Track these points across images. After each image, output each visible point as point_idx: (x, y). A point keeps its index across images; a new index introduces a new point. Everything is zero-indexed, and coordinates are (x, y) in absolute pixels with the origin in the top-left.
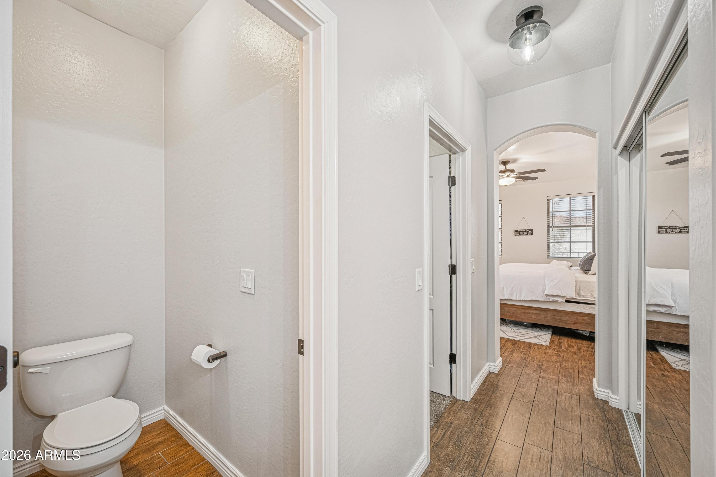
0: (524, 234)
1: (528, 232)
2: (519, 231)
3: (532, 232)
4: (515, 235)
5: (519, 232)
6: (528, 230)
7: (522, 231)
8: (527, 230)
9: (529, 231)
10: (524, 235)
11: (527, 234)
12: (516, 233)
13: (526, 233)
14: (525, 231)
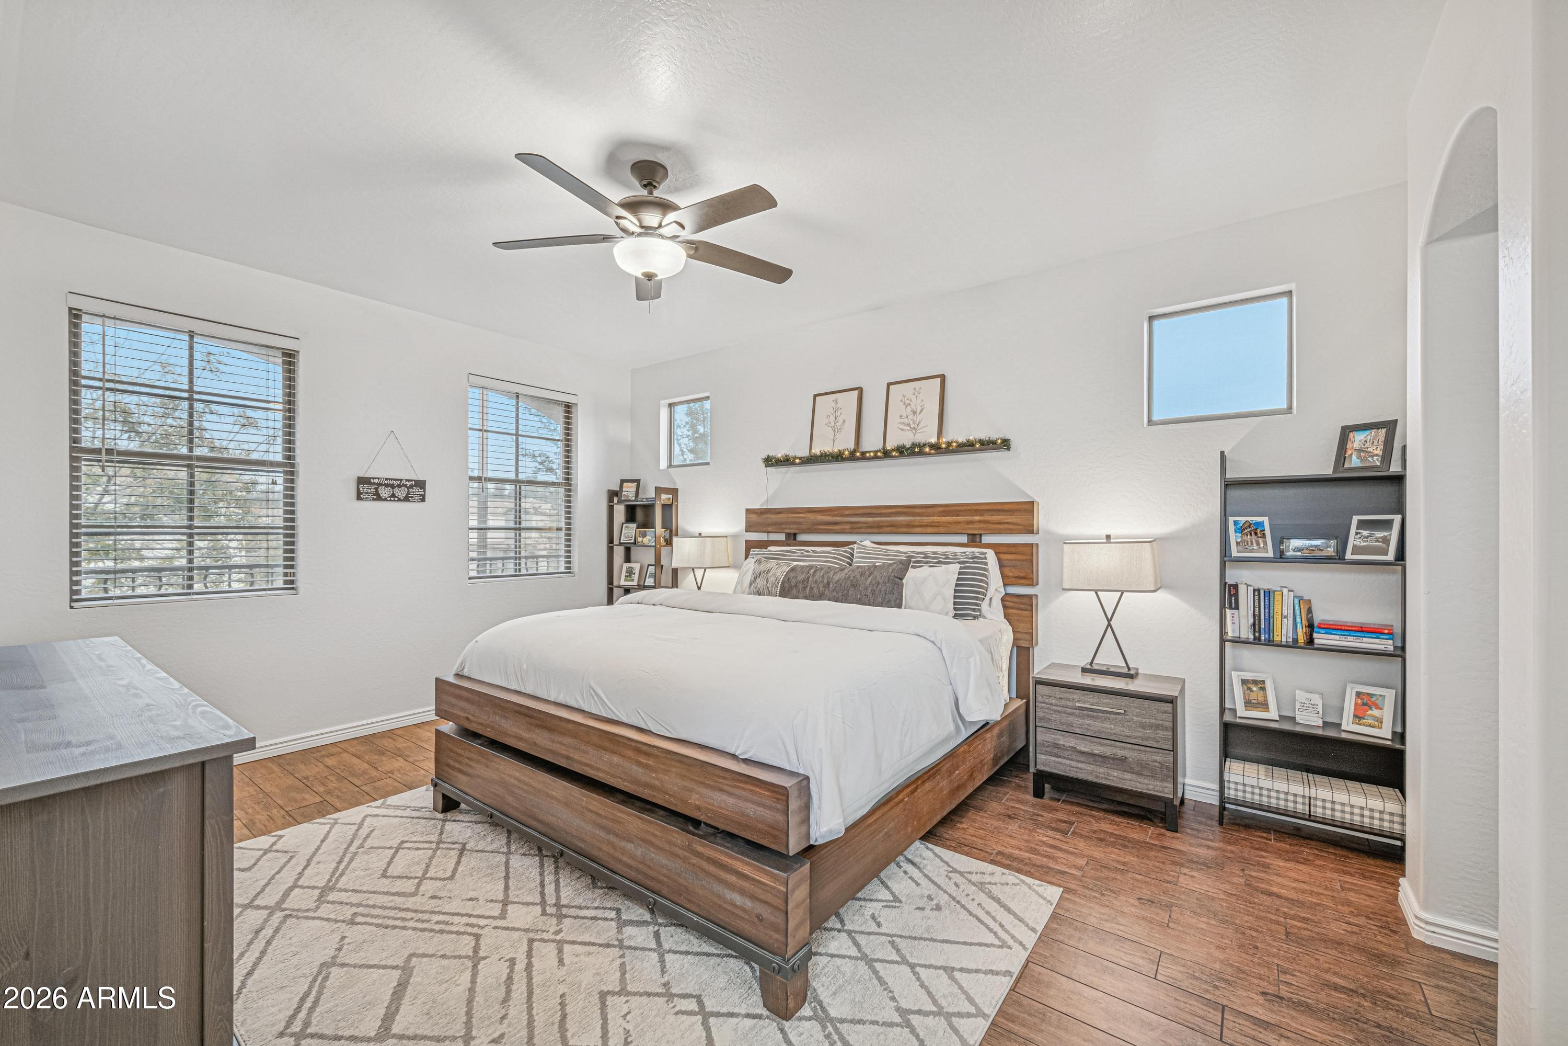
0: (393, 495)
1: (408, 488)
2: (376, 481)
3: (424, 491)
4: (359, 498)
5: (377, 489)
6: (411, 483)
7: (387, 486)
8: (407, 480)
9: (411, 487)
10: (394, 500)
11: (407, 499)
12: (364, 488)
13: (401, 493)
14: (399, 486)
